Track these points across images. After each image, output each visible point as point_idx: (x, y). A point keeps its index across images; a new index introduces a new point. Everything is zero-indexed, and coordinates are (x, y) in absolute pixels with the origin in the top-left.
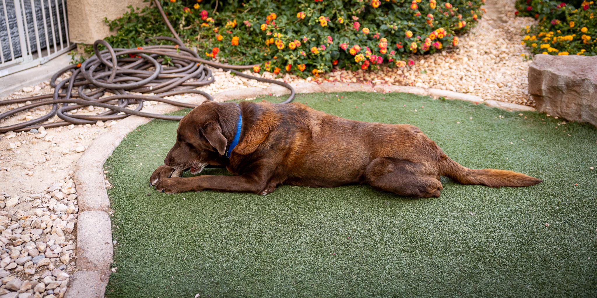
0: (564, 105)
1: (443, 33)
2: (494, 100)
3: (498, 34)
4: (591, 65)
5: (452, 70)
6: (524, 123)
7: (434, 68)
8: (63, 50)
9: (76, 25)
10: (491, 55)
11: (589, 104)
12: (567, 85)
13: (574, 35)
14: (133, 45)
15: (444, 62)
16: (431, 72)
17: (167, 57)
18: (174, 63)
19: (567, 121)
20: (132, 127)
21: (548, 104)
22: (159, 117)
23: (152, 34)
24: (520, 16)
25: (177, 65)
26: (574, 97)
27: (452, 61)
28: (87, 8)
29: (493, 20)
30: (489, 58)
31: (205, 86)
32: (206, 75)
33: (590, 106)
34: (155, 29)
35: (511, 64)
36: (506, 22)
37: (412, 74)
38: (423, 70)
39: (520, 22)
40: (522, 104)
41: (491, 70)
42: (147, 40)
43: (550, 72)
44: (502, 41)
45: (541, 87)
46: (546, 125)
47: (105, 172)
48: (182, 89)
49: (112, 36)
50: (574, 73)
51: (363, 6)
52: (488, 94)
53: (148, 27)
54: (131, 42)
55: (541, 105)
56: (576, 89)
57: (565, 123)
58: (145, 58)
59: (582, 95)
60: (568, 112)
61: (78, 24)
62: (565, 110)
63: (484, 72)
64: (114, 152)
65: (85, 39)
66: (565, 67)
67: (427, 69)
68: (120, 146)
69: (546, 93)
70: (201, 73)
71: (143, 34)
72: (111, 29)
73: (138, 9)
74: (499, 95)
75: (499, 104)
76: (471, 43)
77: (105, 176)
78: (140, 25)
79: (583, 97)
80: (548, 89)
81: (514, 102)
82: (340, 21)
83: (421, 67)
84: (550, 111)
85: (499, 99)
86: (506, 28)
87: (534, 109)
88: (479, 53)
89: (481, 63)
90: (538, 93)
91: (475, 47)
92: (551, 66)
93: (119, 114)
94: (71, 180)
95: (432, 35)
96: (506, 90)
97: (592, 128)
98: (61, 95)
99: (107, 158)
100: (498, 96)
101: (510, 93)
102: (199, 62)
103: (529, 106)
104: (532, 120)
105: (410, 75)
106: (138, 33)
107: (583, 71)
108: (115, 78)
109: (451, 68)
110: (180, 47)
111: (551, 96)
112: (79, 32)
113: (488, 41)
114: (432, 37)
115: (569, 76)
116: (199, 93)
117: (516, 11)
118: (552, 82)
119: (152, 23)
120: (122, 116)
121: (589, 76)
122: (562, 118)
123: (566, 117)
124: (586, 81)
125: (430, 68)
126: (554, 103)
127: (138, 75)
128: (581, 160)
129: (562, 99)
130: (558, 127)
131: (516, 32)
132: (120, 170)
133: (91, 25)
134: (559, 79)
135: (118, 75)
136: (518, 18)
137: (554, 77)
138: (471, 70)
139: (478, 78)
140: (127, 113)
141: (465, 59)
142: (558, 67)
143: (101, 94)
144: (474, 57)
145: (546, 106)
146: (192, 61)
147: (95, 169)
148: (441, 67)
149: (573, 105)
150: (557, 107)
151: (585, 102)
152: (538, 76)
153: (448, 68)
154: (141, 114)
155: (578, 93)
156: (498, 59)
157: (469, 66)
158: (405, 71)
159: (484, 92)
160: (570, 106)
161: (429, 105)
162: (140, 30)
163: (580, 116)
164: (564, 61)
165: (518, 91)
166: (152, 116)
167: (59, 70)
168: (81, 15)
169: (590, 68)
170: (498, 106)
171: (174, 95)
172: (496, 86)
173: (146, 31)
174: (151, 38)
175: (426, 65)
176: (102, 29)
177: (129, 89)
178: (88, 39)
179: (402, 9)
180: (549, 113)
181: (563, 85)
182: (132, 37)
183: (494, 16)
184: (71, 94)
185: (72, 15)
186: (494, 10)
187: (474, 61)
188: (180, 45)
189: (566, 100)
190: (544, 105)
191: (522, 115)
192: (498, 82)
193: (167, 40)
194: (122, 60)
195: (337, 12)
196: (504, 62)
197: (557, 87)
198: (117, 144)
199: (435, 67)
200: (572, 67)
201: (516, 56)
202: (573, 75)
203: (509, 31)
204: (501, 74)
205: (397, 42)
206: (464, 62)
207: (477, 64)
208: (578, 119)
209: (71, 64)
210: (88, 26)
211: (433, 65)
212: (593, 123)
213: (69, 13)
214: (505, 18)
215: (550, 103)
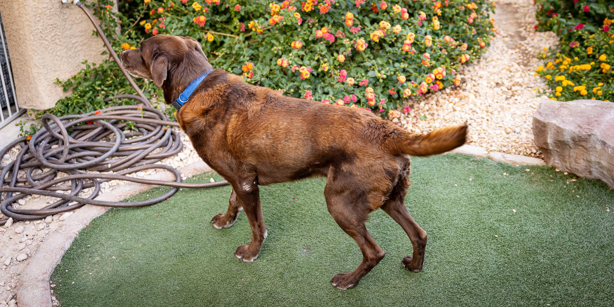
0: (572, 160)
1: (441, 74)
2: (500, 151)
3: (514, 56)
4: (598, 117)
5: (456, 113)
6: (531, 182)
7: (435, 112)
8: (11, 116)
9: (24, 89)
10: (502, 88)
11: (598, 161)
12: (573, 139)
13: (593, 63)
14: (91, 107)
15: (447, 102)
16: (431, 117)
17: (130, 122)
18: (138, 128)
19: (577, 177)
20: (85, 222)
21: (557, 158)
22: (116, 205)
23: (114, 90)
24: (540, 31)
25: (141, 129)
26: (581, 152)
27: (457, 100)
28: (35, 70)
29: (511, 36)
30: (500, 92)
31: (172, 157)
32: (174, 140)
33: (599, 163)
34: (117, 84)
35: (523, 101)
36: (524, 38)
37: (410, 122)
38: (422, 114)
39: (539, 38)
40: (530, 155)
41: (500, 109)
42: (107, 99)
43: (555, 125)
44: (516, 66)
45: (547, 140)
46: (553, 183)
47: (52, 286)
48: (145, 162)
49: (66, 98)
50: (579, 126)
51: (350, 49)
52: (493, 144)
53: (108, 83)
54: (88, 104)
55: (550, 158)
56: (583, 144)
57: (574, 180)
58: (103, 125)
59: (589, 151)
60: (577, 167)
61: (25, 88)
62: (574, 165)
63: (492, 113)
64: (63, 257)
65: (35, 105)
66: (571, 119)
67: (427, 113)
68: (71, 249)
69: (552, 146)
70: (168, 139)
71: (103, 92)
72: (65, 90)
73: (94, 64)
74: (506, 144)
75: (504, 157)
76: (481, 73)
77: (52, 291)
78: (98, 83)
79: (591, 153)
80: (555, 143)
81: (522, 153)
82: (324, 68)
83: (420, 111)
84: (559, 165)
85: (505, 149)
86: (523, 48)
87: (542, 161)
88: (489, 85)
89: (490, 101)
90: (544, 146)
91: (485, 77)
92: (556, 116)
93: (70, 204)
94: (13, 301)
95: (428, 78)
96: (513, 137)
97: (603, 187)
98: (7, 181)
99: (55, 266)
100: (505, 146)
101: (518, 140)
102: (166, 125)
103: (538, 157)
104: (540, 177)
105: (408, 123)
106: (96, 93)
107: (589, 125)
108: (70, 154)
109: (454, 110)
110: (145, 107)
111: (558, 150)
112: (27, 96)
113: (501, 68)
114: (429, 80)
115: (574, 130)
116: (164, 168)
117: (537, 23)
118: (558, 136)
119: (112, 79)
120: (73, 207)
121: (596, 131)
122: (572, 174)
123: (576, 173)
124: (592, 136)
125: (431, 112)
126: (562, 157)
127: (96, 148)
128: (586, 232)
129: (570, 153)
130: (567, 186)
131: (534, 52)
132: (69, 281)
133: (41, 89)
134: (565, 133)
135: (73, 150)
136: (538, 33)
137: (559, 131)
138: (478, 111)
139: (485, 121)
140: (79, 203)
141: (472, 96)
142: (564, 118)
143: (53, 176)
144: (482, 92)
145: (554, 160)
146: (159, 124)
147: (41, 284)
148: (443, 110)
149: (582, 160)
150: (566, 162)
151: (593, 158)
152: (543, 129)
153: (452, 110)
154: (96, 203)
155: (586, 149)
156: (510, 93)
157: (475, 105)
158: (402, 118)
159: (490, 141)
160: (578, 161)
161: (426, 163)
162: (99, 88)
163: (590, 172)
164: (570, 110)
165: (527, 138)
166: (109, 204)
167: (6, 145)
168: (29, 78)
169: (597, 121)
170: (503, 160)
171: (136, 172)
172: (504, 133)
173: (106, 89)
174: (111, 97)
175: (427, 107)
176: (54, 91)
177: (85, 168)
178: (39, 104)
179: (394, 49)
180: (558, 168)
181: (569, 140)
182: (90, 98)
183: (512, 30)
184: (17, 179)
185: (18, 78)
186: (512, 21)
187: (481, 97)
188: (145, 104)
189: (574, 155)
190: (552, 158)
191: (528, 170)
192: (506, 127)
193: (130, 99)
194: (78, 128)
195: (321, 58)
196: (516, 97)
197: (564, 141)
198: (67, 246)
199: (437, 110)
200: (579, 119)
201: (529, 89)
202: (579, 129)
203: (527, 52)
204: (510, 115)
205: (390, 87)
206: (470, 100)
207: (486, 101)
208: (588, 176)
209: (20, 137)
210: (37, 90)
211: (435, 107)
212: (604, 180)
213: (14, 76)
214: (524, 33)
215: (559, 157)
